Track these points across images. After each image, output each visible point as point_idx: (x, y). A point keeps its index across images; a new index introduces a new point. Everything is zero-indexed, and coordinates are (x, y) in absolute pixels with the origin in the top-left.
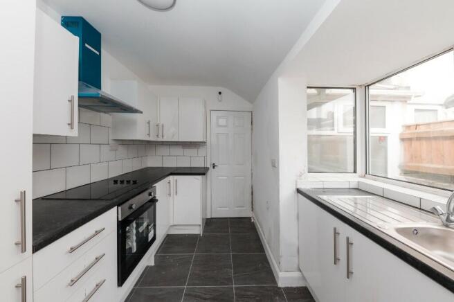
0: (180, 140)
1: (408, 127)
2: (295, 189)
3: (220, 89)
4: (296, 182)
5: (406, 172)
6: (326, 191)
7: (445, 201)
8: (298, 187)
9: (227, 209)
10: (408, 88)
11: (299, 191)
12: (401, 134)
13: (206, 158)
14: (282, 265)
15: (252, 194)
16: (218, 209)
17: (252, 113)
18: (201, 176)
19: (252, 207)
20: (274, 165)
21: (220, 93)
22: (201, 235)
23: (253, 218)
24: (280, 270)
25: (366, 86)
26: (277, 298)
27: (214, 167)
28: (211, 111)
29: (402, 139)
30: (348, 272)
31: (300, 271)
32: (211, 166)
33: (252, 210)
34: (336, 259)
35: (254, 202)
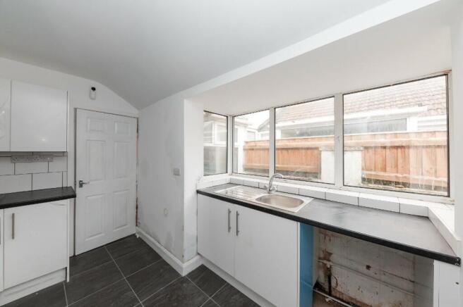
0: (13, 150)
1: (247, 142)
2: (195, 191)
3: (94, 84)
5: (246, 169)
6: (216, 187)
7: (268, 182)
8: (198, 189)
9: (103, 234)
11: (198, 192)
12: (244, 146)
13: (65, 174)
14: (186, 257)
15: (137, 208)
16: (87, 240)
17: (138, 119)
18: (68, 200)
19: (137, 222)
20: (178, 173)
21: (94, 89)
22: (68, 280)
23: (139, 233)
24: (183, 263)
25: (234, 117)
26: (184, 285)
27: (81, 185)
28: (76, 109)
29: (244, 150)
30: (237, 232)
31: (199, 254)
32: (75, 185)
33: (137, 225)
34: (229, 228)
35: (139, 216)
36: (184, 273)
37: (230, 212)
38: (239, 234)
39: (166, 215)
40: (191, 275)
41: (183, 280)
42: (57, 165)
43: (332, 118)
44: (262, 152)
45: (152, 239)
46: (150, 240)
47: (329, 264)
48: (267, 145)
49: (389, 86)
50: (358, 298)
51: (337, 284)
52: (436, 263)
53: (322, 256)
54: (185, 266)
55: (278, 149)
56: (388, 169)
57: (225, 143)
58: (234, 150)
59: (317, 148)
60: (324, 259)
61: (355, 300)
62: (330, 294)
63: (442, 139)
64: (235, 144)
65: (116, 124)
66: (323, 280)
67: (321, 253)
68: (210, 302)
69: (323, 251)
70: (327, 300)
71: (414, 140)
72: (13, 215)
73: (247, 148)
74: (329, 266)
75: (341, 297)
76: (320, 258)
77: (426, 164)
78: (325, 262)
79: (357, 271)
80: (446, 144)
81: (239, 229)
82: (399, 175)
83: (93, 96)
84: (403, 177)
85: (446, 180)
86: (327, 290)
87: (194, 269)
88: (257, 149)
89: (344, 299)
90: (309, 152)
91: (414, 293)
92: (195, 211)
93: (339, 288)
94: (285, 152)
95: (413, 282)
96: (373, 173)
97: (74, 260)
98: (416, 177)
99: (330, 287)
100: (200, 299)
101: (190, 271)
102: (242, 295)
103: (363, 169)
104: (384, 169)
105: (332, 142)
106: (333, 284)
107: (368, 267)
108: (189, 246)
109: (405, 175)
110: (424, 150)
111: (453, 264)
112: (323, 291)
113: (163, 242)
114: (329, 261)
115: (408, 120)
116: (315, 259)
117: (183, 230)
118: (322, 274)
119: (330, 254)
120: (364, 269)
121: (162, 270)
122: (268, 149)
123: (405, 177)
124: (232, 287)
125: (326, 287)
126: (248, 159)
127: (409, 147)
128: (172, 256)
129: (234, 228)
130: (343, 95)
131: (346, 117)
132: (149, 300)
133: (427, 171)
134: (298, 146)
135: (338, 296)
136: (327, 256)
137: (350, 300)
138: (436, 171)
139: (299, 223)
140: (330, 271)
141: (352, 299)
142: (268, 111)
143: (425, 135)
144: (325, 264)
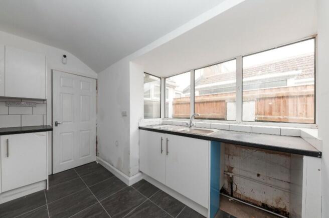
1: (175, 99)
2: (138, 128)
3: (65, 53)
4: (138, 123)
8: (140, 126)
10: (175, 83)
11: (140, 128)
12: (173, 102)
13: (45, 116)
14: (131, 173)
15: (97, 143)
16: (61, 164)
17: (97, 80)
18: (47, 132)
19: (97, 153)
20: (125, 115)
21: (65, 56)
22: (48, 189)
23: (99, 160)
24: (129, 177)
25: (165, 78)
26: (130, 191)
27: (56, 125)
28: (52, 70)
29: (173, 104)
30: (167, 152)
31: (141, 172)
32: (52, 124)
33: (97, 155)
34: (162, 151)
35: (98, 149)
36: (130, 184)
37: (162, 139)
38: (168, 154)
39: (117, 146)
40: (135, 185)
41: (129, 188)
42: (39, 110)
43: (235, 81)
44: (185, 105)
45: (107, 164)
46: (107, 165)
47: (231, 175)
48: (188, 100)
49: (274, 48)
50: (251, 197)
51: (237, 189)
52: (305, 158)
53: (226, 170)
54: (131, 180)
55: (197, 103)
56: (273, 113)
57: (159, 99)
58: (166, 104)
59: (224, 101)
60: (228, 172)
61: (249, 198)
62: (232, 196)
63: (311, 90)
64: (167, 100)
65: (81, 83)
66: (227, 187)
67: (226, 167)
68: (148, 201)
69: (227, 167)
70: (230, 200)
71: (292, 92)
72: (7, 140)
73: (175, 103)
74: (231, 176)
75: (239, 197)
76: (225, 171)
77: (300, 108)
78: (229, 173)
79: (250, 178)
80: (313, 93)
81: (169, 151)
82: (281, 117)
83: (64, 62)
84: (284, 118)
85: (313, 118)
86: (230, 193)
87: (137, 182)
88: (182, 104)
89: (242, 199)
90: (218, 104)
91: (290, 190)
92: (138, 142)
93: (238, 192)
94: (201, 105)
95: (290, 183)
96: (263, 116)
97: (52, 177)
98: (293, 118)
99: (232, 190)
100: (141, 199)
101: (134, 183)
102: (171, 197)
103: (256, 114)
104: (271, 114)
105: (234, 96)
106: (234, 189)
107: (258, 175)
108: (133, 166)
109: (285, 117)
110: (298, 99)
111: (317, 157)
112: (227, 194)
113: (115, 165)
114: (231, 172)
115: (288, 80)
116: (221, 172)
117: (129, 154)
118: (226, 182)
119: (232, 168)
120: (256, 177)
121: (114, 183)
122: (189, 103)
123: (286, 118)
124: (163, 192)
125: (229, 191)
126: (176, 111)
127: (288, 97)
128: (122, 174)
129: (165, 150)
130: (242, 57)
131: (244, 80)
132: (105, 200)
133: (301, 113)
134: (211, 100)
135: (237, 196)
136: (230, 169)
137: (245, 199)
138: (307, 113)
139: (210, 141)
140: (232, 180)
141: (247, 198)
142: (190, 73)
143: (299, 88)
144: (229, 175)
